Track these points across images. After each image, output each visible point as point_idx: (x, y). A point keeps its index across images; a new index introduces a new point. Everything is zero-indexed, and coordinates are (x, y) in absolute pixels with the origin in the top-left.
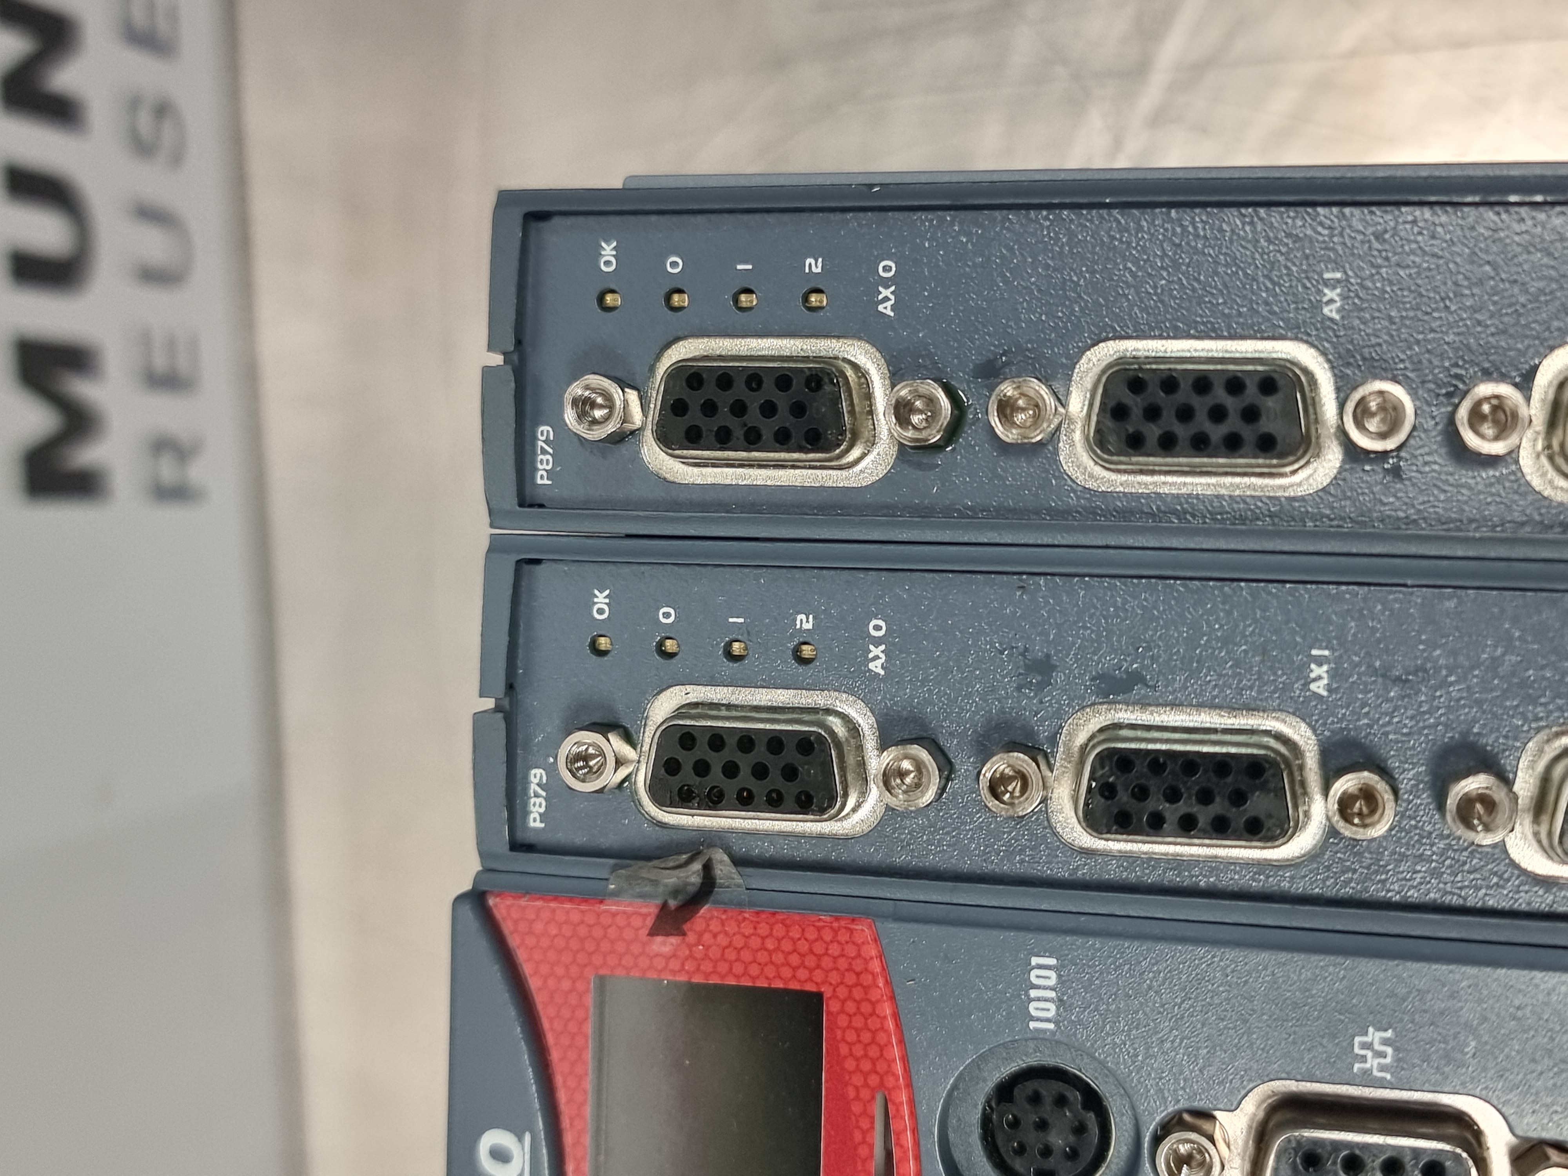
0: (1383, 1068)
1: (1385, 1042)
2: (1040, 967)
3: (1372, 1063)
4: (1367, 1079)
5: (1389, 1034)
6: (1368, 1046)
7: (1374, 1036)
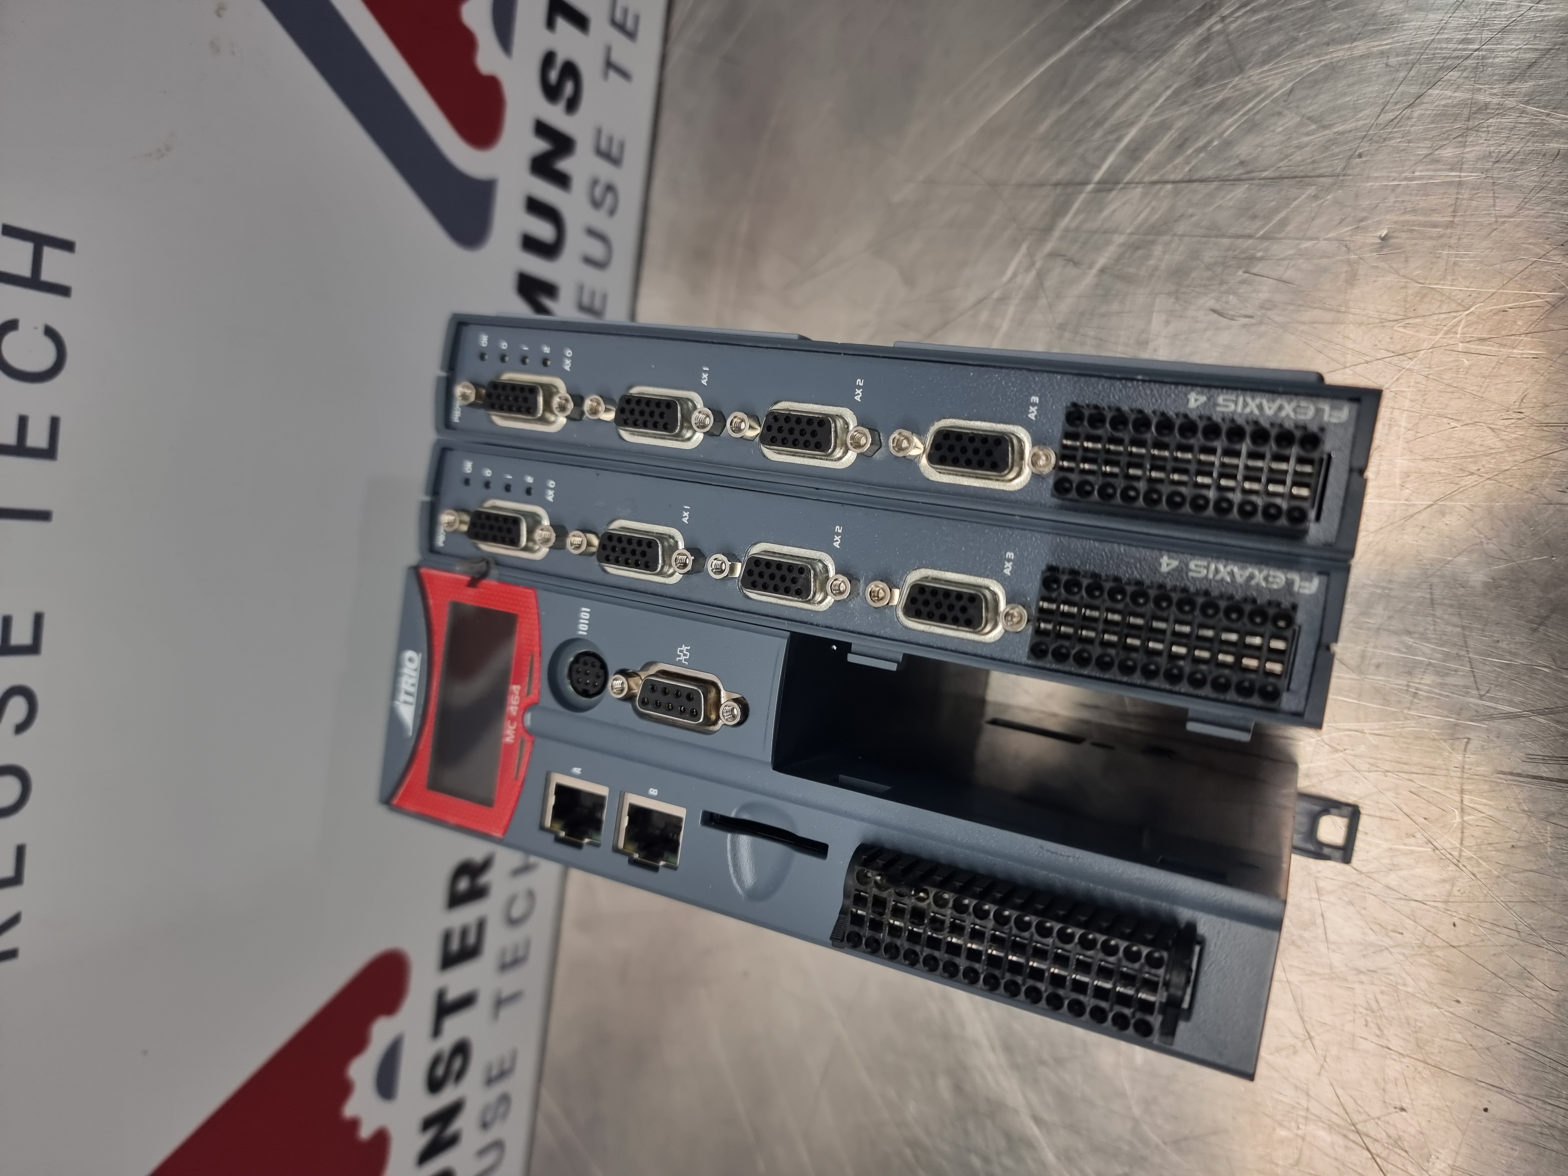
0: (685, 660)
1: (687, 650)
2: (585, 612)
3: (682, 658)
4: (679, 664)
5: (689, 648)
6: (681, 651)
7: (684, 648)
